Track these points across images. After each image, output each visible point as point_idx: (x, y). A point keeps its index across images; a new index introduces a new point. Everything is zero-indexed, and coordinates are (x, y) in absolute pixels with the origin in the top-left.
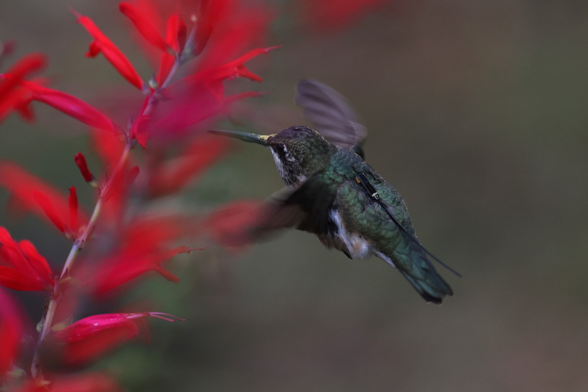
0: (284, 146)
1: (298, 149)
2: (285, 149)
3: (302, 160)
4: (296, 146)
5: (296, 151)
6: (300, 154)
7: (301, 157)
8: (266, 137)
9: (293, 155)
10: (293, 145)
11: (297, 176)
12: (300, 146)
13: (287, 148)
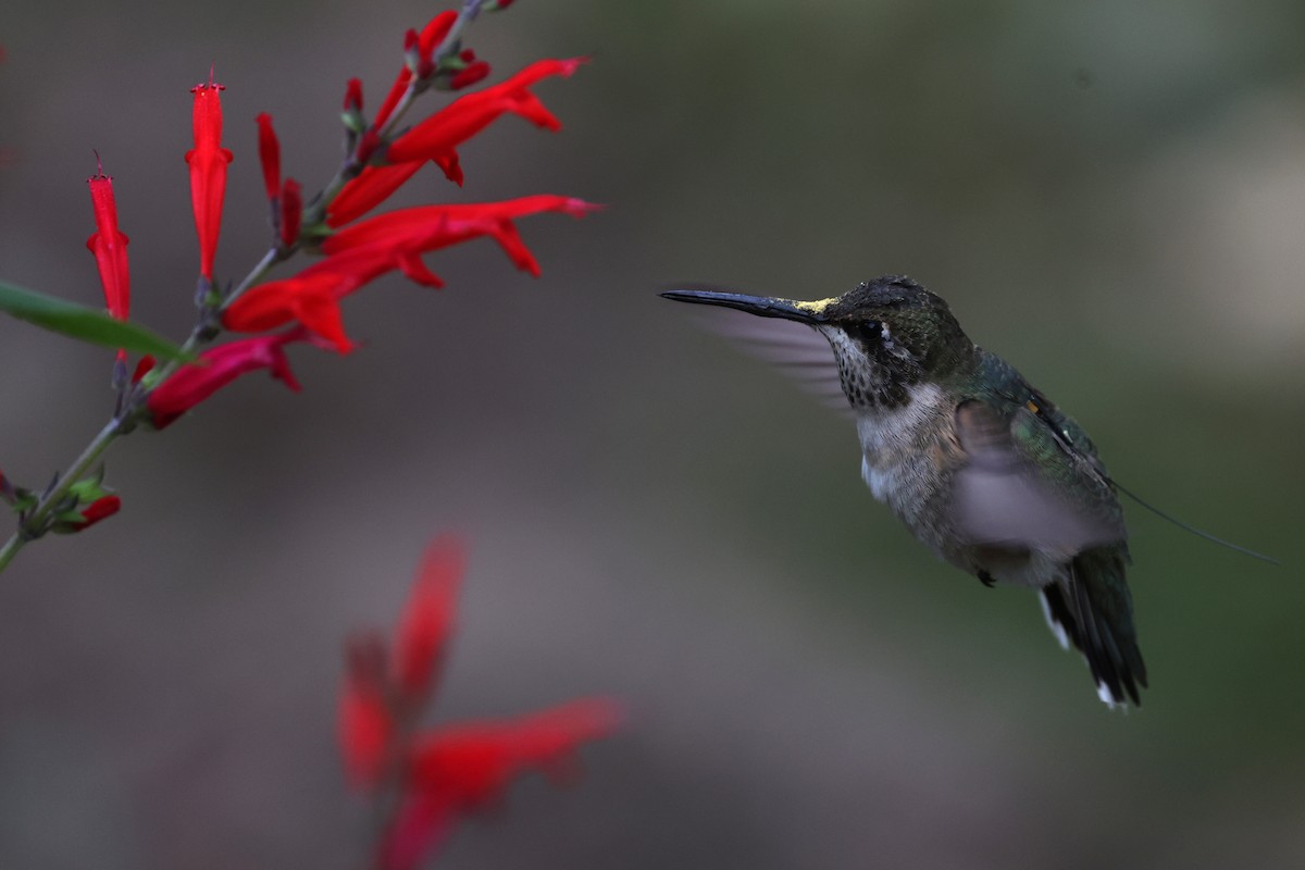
0: (884, 325)
1: (918, 330)
2: (885, 332)
3: (925, 353)
4: (913, 324)
5: (914, 335)
6: (922, 341)
7: (923, 348)
8: (819, 306)
9: (906, 344)
10: (907, 323)
11: (908, 388)
12: (921, 322)
13: (891, 329)
